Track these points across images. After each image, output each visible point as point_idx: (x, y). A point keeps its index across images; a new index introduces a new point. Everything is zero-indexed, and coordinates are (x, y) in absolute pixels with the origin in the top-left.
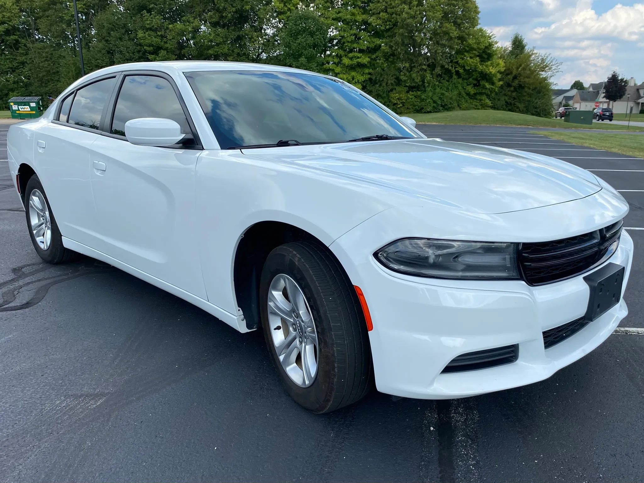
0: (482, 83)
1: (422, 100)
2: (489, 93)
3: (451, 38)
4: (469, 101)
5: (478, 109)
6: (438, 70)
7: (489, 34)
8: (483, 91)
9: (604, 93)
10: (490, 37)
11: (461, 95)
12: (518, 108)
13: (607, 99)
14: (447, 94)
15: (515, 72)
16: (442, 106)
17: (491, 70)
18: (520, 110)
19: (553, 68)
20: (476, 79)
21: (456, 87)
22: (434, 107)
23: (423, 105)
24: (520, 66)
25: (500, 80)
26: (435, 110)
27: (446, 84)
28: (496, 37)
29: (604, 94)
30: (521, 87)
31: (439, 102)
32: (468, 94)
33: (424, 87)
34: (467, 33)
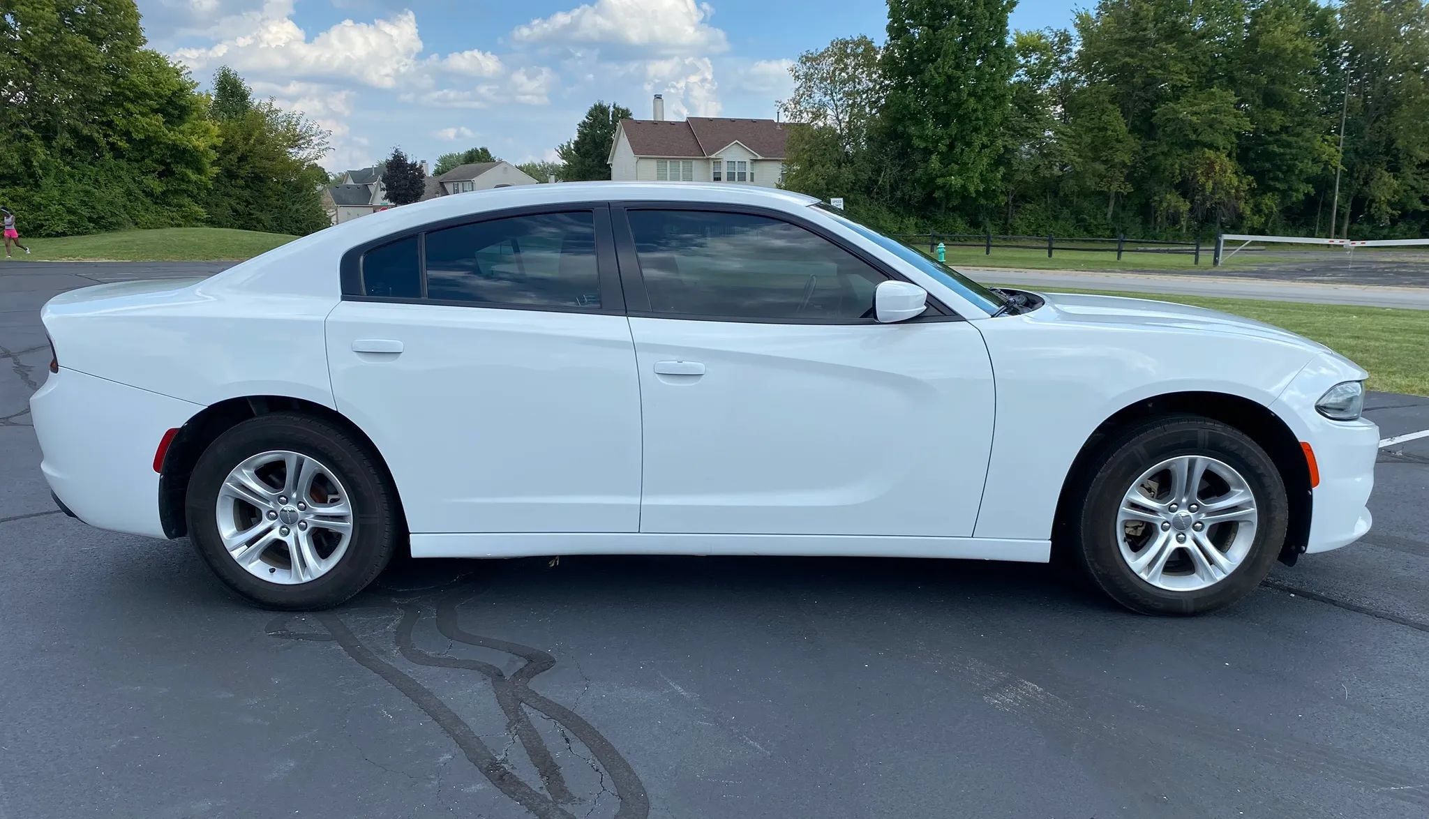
0: (179, 169)
1: (38, 207)
2: (196, 191)
3: (88, 69)
4: (153, 208)
5: (179, 226)
6: (64, 139)
7: (175, 65)
8: (184, 187)
9: (383, 189)
10: (178, 73)
11: (131, 195)
12: (259, 221)
13: (391, 202)
14: (97, 193)
15: (242, 147)
16: (90, 220)
17: (196, 143)
18: (264, 226)
19: (315, 142)
20: (162, 162)
21: (115, 177)
22: (70, 222)
23: (42, 218)
24: (250, 135)
25: (214, 164)
26: (76, 229)
27: (91, 171)
28: (191, 72)
29: (386, 192)
30: (257, 179)
31: (85, 212)
32: (149, 194)
33: (32, 175)
34: (125, 59)
